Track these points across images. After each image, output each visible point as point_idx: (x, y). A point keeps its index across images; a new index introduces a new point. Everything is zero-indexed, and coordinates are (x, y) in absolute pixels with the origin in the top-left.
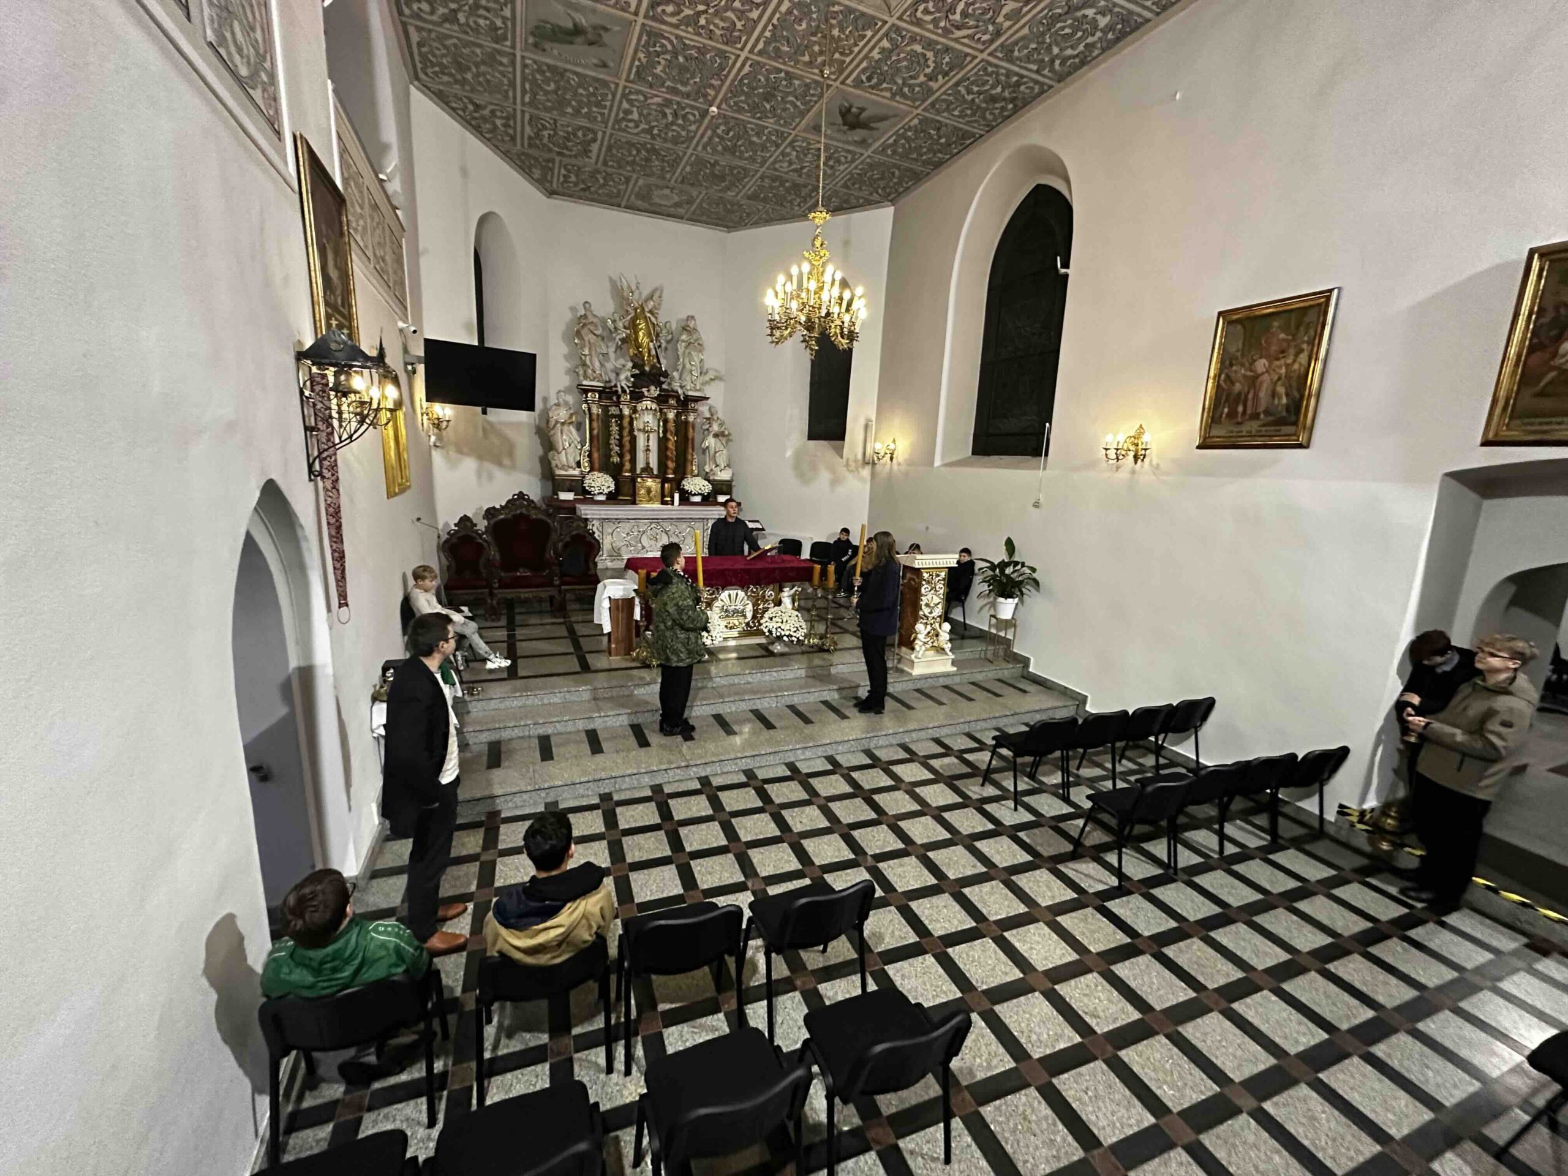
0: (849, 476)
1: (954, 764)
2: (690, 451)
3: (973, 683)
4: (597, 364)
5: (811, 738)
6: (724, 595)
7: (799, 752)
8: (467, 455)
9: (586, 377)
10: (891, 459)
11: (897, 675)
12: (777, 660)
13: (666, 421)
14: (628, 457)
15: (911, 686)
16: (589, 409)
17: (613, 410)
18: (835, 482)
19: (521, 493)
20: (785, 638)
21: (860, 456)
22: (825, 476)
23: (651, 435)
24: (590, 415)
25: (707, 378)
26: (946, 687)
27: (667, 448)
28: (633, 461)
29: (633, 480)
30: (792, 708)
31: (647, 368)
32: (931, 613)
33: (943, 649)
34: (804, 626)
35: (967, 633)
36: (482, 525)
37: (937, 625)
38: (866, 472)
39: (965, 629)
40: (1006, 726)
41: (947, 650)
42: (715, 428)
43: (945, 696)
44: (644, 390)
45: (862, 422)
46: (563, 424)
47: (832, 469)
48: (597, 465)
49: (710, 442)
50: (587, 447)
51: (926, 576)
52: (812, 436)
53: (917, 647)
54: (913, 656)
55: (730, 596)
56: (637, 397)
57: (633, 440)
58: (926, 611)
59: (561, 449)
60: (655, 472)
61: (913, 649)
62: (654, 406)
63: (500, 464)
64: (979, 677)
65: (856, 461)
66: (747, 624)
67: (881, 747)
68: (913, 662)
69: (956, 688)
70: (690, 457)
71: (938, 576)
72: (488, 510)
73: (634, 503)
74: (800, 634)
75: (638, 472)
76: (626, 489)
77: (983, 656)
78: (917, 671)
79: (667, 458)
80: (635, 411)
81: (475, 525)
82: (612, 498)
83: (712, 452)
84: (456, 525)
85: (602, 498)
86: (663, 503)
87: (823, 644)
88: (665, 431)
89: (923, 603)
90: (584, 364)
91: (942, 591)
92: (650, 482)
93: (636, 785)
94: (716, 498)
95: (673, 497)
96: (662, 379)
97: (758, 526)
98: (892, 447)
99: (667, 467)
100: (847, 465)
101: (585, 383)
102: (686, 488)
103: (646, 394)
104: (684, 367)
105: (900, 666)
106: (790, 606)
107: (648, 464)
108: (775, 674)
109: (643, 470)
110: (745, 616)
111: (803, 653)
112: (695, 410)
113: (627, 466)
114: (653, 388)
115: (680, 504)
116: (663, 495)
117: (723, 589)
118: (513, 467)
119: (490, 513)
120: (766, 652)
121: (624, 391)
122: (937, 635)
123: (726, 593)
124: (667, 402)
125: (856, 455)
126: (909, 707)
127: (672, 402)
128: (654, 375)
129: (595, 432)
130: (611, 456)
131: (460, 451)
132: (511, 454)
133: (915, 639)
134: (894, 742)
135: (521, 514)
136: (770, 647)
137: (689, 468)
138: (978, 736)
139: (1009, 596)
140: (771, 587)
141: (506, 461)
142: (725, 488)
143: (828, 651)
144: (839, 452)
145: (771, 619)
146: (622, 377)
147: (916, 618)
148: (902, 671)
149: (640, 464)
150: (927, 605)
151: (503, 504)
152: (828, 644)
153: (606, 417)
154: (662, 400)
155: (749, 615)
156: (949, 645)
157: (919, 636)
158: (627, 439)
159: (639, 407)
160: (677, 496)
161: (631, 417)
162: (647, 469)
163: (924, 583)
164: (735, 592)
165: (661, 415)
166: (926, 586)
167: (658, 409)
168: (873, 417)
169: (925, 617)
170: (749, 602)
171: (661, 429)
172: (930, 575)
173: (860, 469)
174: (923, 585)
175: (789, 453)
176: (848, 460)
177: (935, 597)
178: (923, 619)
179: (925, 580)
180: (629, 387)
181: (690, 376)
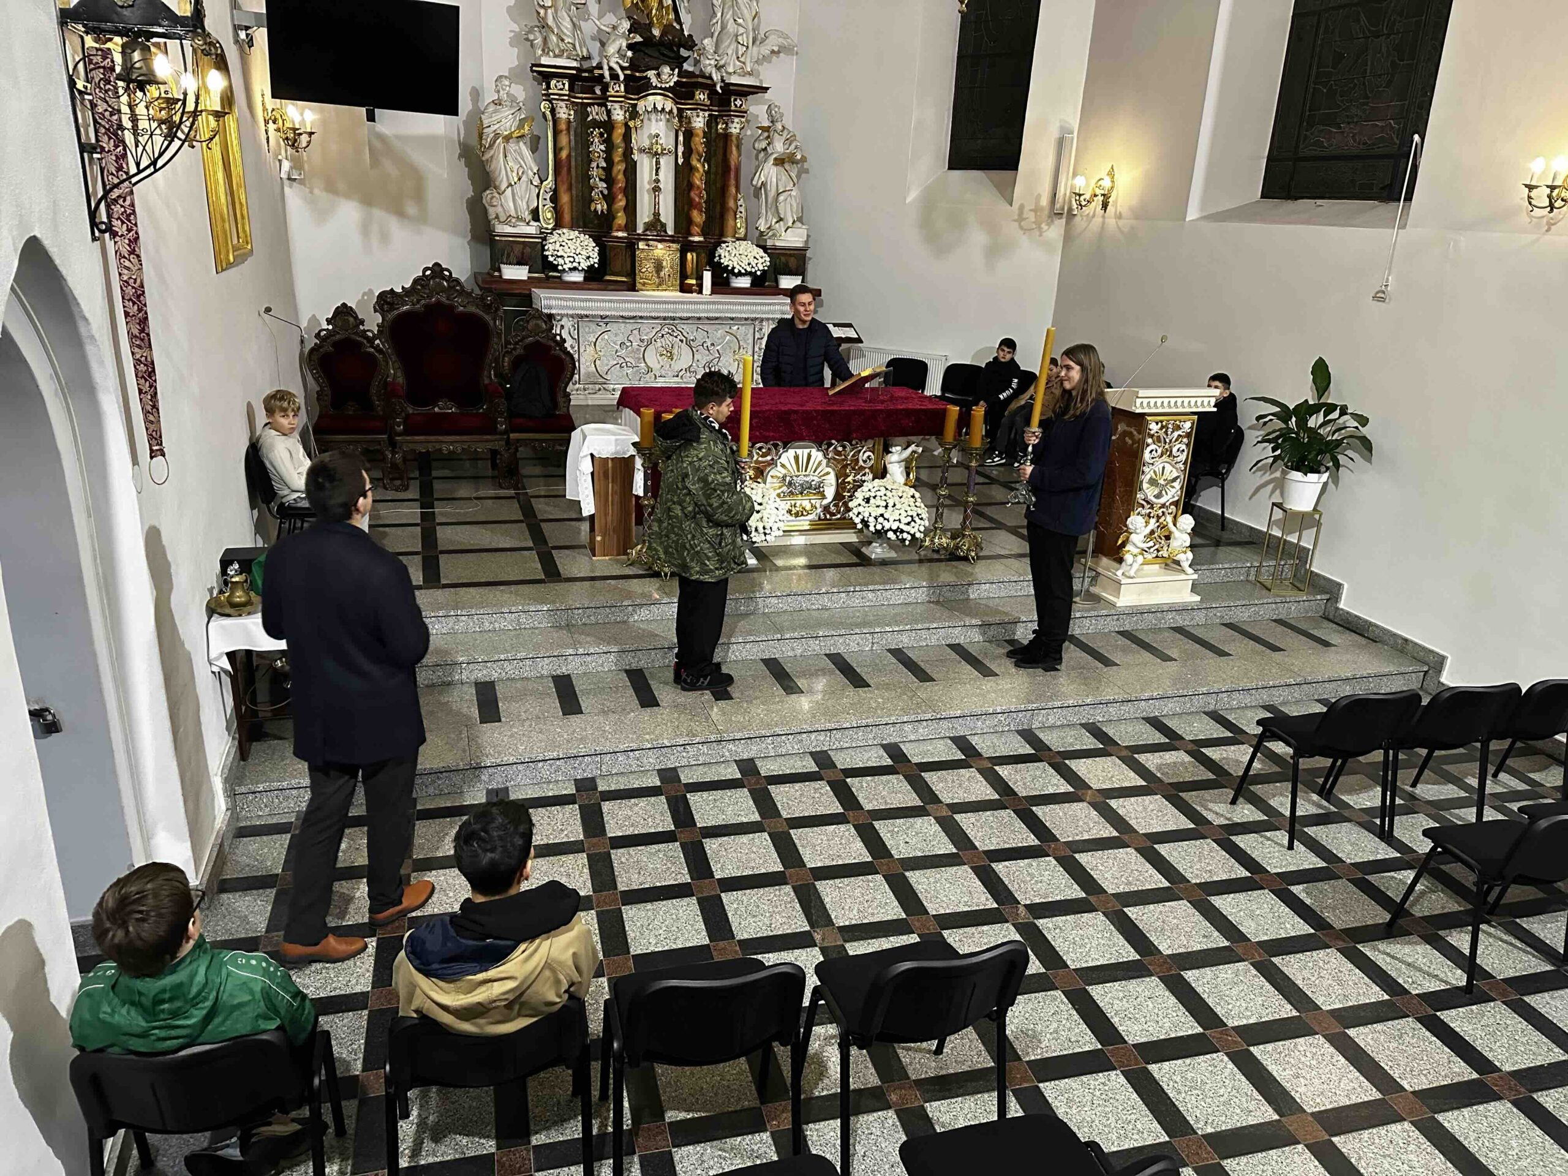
0: (1024, 240)
1: (1183, 763)
2: (733, 190)
3: (1230, 626)
4: (567, 24)
5: (930, 705)
6: (788, 457)
7: (908, 728)
8: (348, 196)
9: (546, 50)
10: (1105, 206)
11: (1088, 605)
12: (876, 570)
13: (689, 134)
14: (621, 202)
15: (1113, 625)
16: (553, 111)
17: (596, 113)
18: (995, 251)
19: (437, 265)
20: (890, 535)
21: (1045, 201)
22: (978, 238)
23: (663, 161)
24: (555, 121)
25: (765, 50)
26: (1179, 630)
27: (691, 186)
28: (631, 209)
29: (631, 246)
30: (898, 654)
31: (656, 32)
32: (1158, 496)
33: (1178, 563)
34: (925, 516)
35: (1226, 536)
36: (372, 322)
37: (1169, 519)
38: (1055, 231)
39: (1223, 528)
40: (1284, 703)
41: (1185, 565)
42: (779, 147)
43: (1176, 647)
44: (651, 74)
45: (1054, 133)
46: (507, 139)
47: (992, 228)
48: (567, 217)
49: (770, 173)
50: (549, 183)
51: (1154, 427)
52: (957, 161)
53: (1128, 558)
54: (1119, 573)
55: (796, 458)
56: (637, 86)
57: (631, 169)
58: (1149, 491)
59: (504, 186)
60: (670, 232)
61: (1120, 561)
62: (669, 105)
63: (400, 213)
64: (1241, 616)
65: (1036, 210)
66: (826, 509)
67: (1052, 727)
68: (1119, 583)
69: (1199, 633)
70: (731, 204)
71: (1178, 428)
72: (382, 295)
73: (632, 288)
74: (917, 529)
75: (640, 231)
76: (618, 263)
77: (1252, 578)
78: (1127, 598)
79: (691, 204)
80: (633, 114)
81: (362, 322)
82: (595, 278)
83: (772, 194)
84: (329, 321)
85: (578, 277)
86: (684, 289)
87: (957, 547)
88: (688, 152)
89: (1146, 478)
90: (544, 26)
91: (1183, 457)
92: (660, 250)
93: (634, 768)
94: (777, 281)
95: (700, 278)
96: (684, 53)
97: (851, 333)
98: (1107, 183)
99: (690, 222)
100: (1021, 218)
101: (544, 61)
102: (725, 261)
103: (654, 81)
104: (723, 28)
105: (1093, 589)
106: (902, 479)
107: (657, 215)
108: (870, 595)
109: (649, 226)
110: (824, 497)
111: (921, 561)
112: (742, 113)
113: (621, 219)
114: (666, 70)
115: (713, 292)
116: (684, 276)
117: (786, 446)
118: (422, 219)
119: (386, 301)
120: (857, 557)
121: (614, 76)
122: (1168, 538)
123: (791, 453)
124: (692, 97)
125: (1039, 196)
126: (1107, 662)
127: (701, 96)
128: (670, 46)
129: (564, 154)
130: (592, 200)
131: (331, 188)
132: (419, 195)
133: (1124, 544)
134: (1075, 720)
135: (439, 303)
136: (864, 550)
137: (731, 222)
138: (1231, 717)
139: (1314, 469)
140: (870, 443)
141: (411, 209)
142: (793, 263)
143: (965, 559)
144: (1007, 192)
145: (868, 500)
146: (612, 49)
147: (1130, 505)
148: (1097, 599)
149: (644, 216)
150: (1153, 482)
151: (408, 285)
152: (965, 544)
153: (583, 126)
154: (682, 92)
155: (830, 492)
156: (1190, 555)
157: (1133, 537)
158: (619, 168)
159: (641, 105)
160: (707, 276)
161: (626, 125)
162: (656, 224)
163: (1150, 441)
164: (806, 451)
165: (680, 121)
166: (1153, 447)
167: (675, 111)
168: (1075, 124)
169: (1148, 502)
170: (829, 470)
171: (681, 149)
172: (1162, 427)
173: (1044, 226)
174: (1148, 445)
175: (912, 196)
176: (1022, 207)
177: (1168, 468)
178: (1143, 506)
179: (1152, 436)
180: (623, 68)
181: (734, 45)
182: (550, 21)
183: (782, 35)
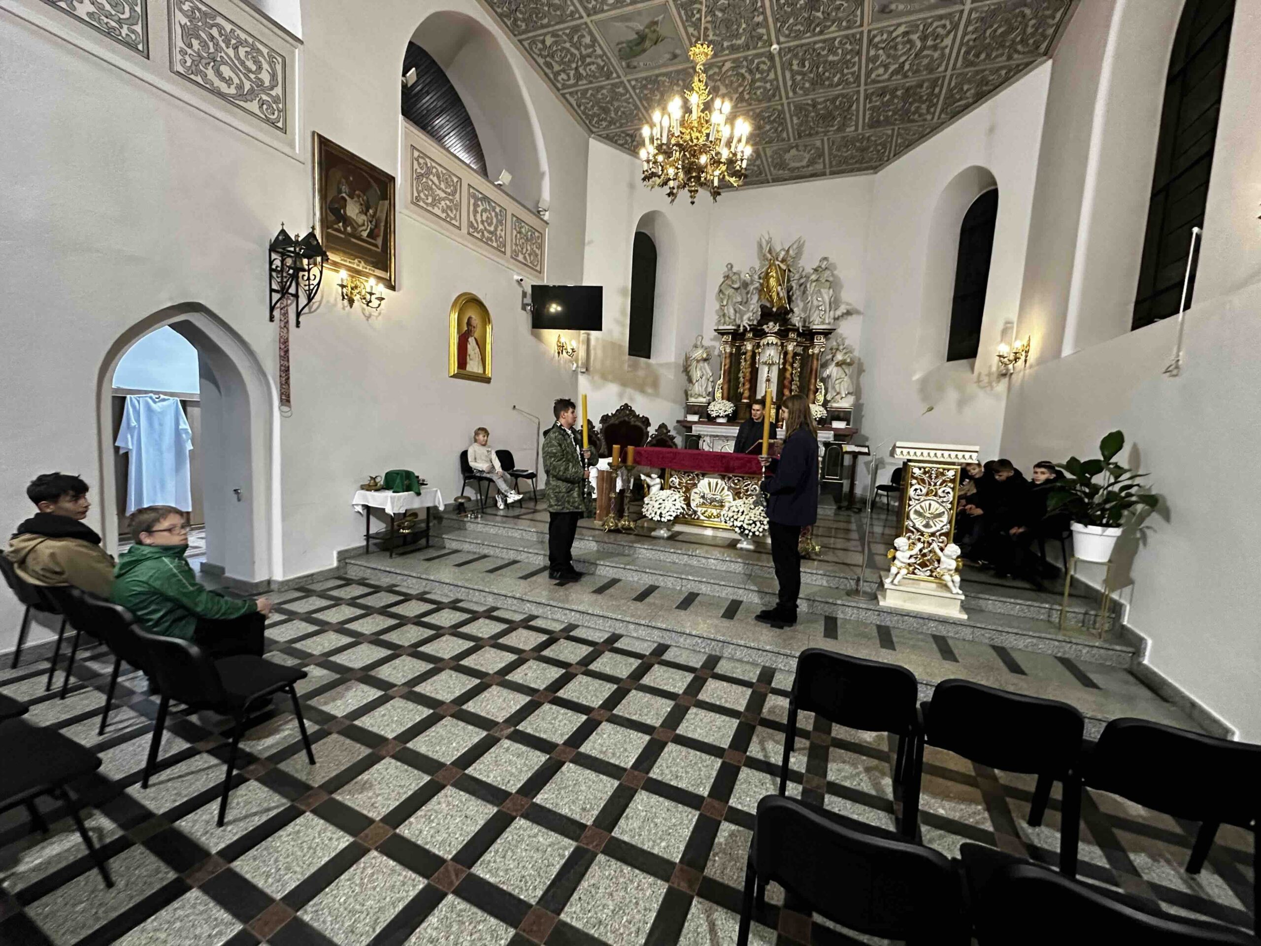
0: (981, 394)
2: (813, 380)
3: (999, 649)
4: (732, 311)
6: (704, 482)
8: (611, 381)
9: (724, 323)
10: (1026, 359)
13: (786, 354)
14: (749, 386)
15: (874, 619)
16: (724, 350)
17: (744, 349)
18: (962, 403)
19: (626, 405)
21: (994, 368)
22: (952, 395)
23: (772, 367)
24: (725, 353)
26: (936, 638)
27: (785, 378)
28: (754, 390)
31: (774, 309)
38: (1001, 387)
42: (839, 357)
44: (765, 327)
45: (1000, 325)
46: (697, 361)
47: (960, 388)
48: (725, 395)
49: (833, 371)
51: (918, 471)
52: (951, 357)
55: (709, 484)
56: (759, 333)
57: (754, 372)
58: (918, 521)
59: (694, 381)
60: (774, 400)
62: (776, 341)
63: (642, 391)
64: (1024, 644)
65: (989, 374)
67: (736, 660)
68: (884, 588)
70: (812, 387)
71: (942, 474)
72: (604, 416)
77: (1055, 619)
78: (891, 602)
79: (784, 386)
80: (757, 346)
81: (594, 427)
82: (731, 421)
85: (722, 421)
88: (784, 364)
89: (912, 510)
91: (949, 498)
94: (831, 424)
98: (1025, 346)
100: (979, 381)
101: (723, 328)
103: (767, 330)
110: (723, 507)
112: (821, 343)
113: (748, 394)
114: (771, 324)
117: (704, 475)
118: (656, 394)
119: (605, 419)
121: (745, 329)
123: (706, 480)
124: (787, 336)
125: (990, 367)
127: (792, 335)
129: (727, 367)
130: (738, 388)
131: (604, 377)
132: (655, 384)
135: (625, 421)
141: (650, 391)
144: (973, 367)
146: (745, 317)
149: (760, 393)
150: (920, 514)
151: (614, 412)
153: (738, 355)
154: (782, 335)
158: (748, 371)
159: (761, 344)
161: (754, 353)
163: (914, 481)
164: (715, 480)
165: (782, 348)
166: (917, 486)
167: (779, 343)
168: (1014, 317)
169: (918, 530)
170: (729, 493)
171: (782, 361)
172: (925, 473)
173: (994, 384)
174: (912, 485)
175: (917, 377)
176: (980, 374)
177: (934, 504)
178: (913, 532)
179: (916, 478)
180: (749, 325)
181: (817, 312)
182: (726, 311)
183: (848, 304)
